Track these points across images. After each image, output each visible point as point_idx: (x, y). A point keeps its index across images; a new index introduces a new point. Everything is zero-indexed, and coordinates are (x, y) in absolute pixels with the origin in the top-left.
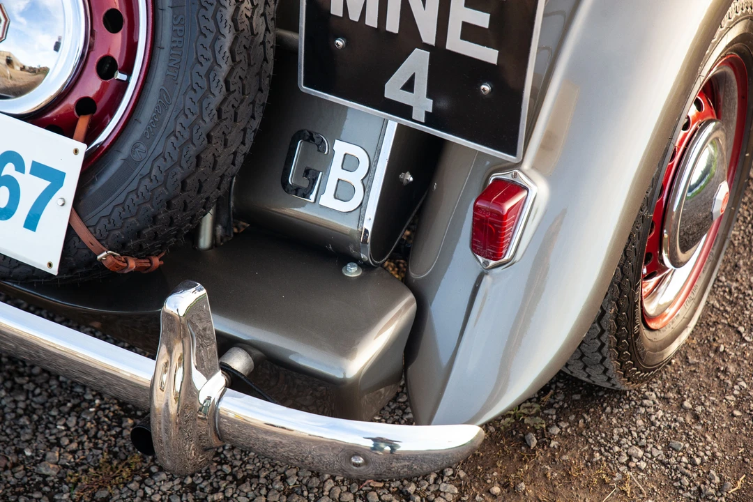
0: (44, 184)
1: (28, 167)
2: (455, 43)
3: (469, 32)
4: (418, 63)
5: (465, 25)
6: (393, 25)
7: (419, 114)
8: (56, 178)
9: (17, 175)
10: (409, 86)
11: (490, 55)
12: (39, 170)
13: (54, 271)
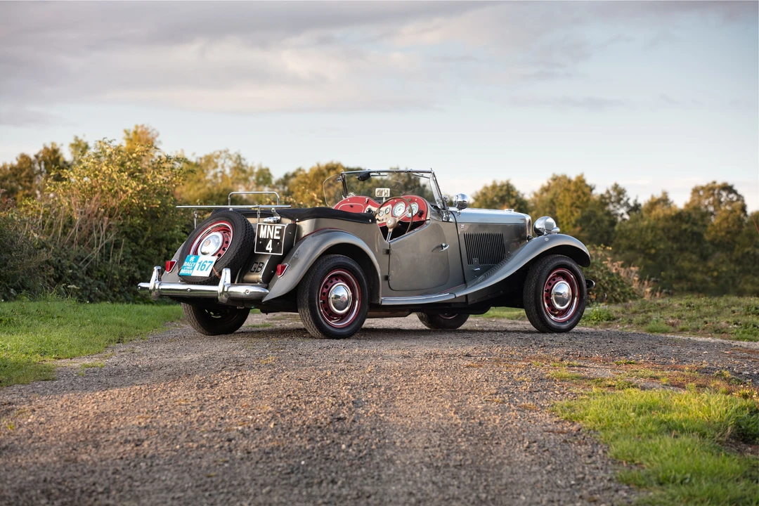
2: (275, 237)
5: (276, 234)
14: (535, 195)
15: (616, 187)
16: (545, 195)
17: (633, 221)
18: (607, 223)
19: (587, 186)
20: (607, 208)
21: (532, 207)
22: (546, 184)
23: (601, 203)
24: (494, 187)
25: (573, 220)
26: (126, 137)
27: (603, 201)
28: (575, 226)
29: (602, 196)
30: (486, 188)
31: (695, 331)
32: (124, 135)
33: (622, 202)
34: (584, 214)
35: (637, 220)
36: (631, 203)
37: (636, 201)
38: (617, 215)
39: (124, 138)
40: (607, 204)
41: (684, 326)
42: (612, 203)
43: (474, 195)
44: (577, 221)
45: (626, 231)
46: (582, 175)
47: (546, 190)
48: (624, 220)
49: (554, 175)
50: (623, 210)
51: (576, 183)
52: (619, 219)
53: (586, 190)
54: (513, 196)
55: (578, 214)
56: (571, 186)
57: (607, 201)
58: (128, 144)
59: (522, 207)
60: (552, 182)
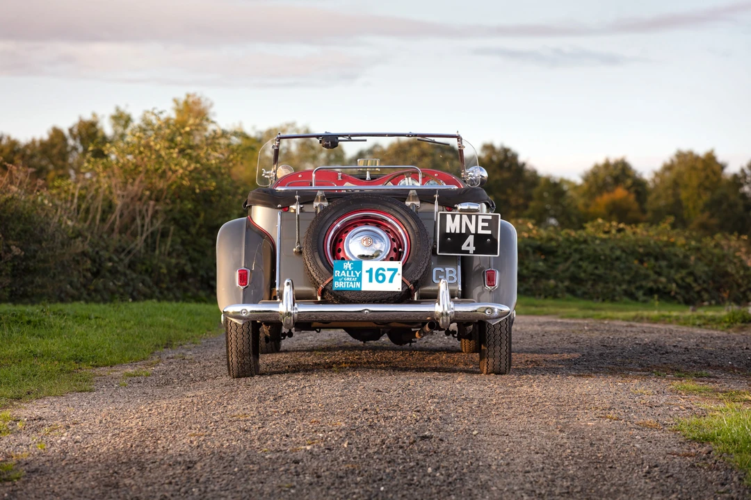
0: (392, 272)
1: (386, 270)
2: (480, 231)
3: (483, 228)
4: (471, 239)
5: (482, 227)
6: (463, 231)
7: (471, 252)
8: (395, 270)
9: (384, 272)
10: (468, 245)
11: (489, 232)
12: (389, 270)
13: (400, 290)
14: (656, 174)
16: (667, 174)
18: (741, 207)
19: (717, 163)
20: (741, 190)
21: (652, 189)
22: (668, 162)
23: (735, 183)
24: (607, 165)
25: (701, 203)
26: (176, 106)
27: (737, 181)
28: (703, 211)
29: (735, 176)
30: (597, 167)
32: (173, 105)
34: (715, 197)
39: (173, 109)
40: (741, 185)
42: (748, 183)
43: (583, 175)
44: (705, 205)
46: (712, 151)
47: (668, 168)
49: (678, 150)
51: (704, 161)
53: (718, 170)
54: (629, 176)
55: (706, 197)
56: (700, 165)
57: (742, 181)
58: (178, 115)
59: (640, 189)
60: (676, 160)
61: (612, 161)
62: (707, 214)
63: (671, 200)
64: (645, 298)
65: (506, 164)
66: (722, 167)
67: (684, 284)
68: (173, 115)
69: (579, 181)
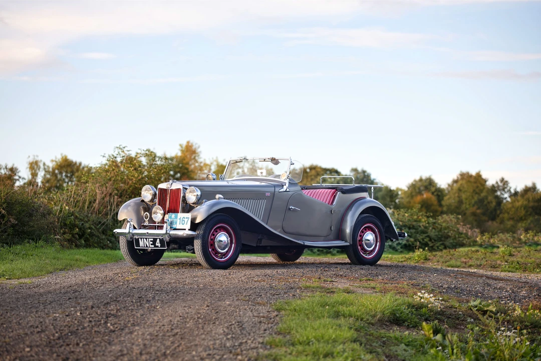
14: (449, 185)
15: (502, 180)
16: (455, 185)
17: (513, 202)
18: (494, 204)
19: (483, 179)
20: (496, 194)
21: (447, 194)
22: (456, 178)
23: (493, 190)
24: (421, 180)
25: (473, 201)
26: (181, 149)
27: (494, 189)
28: (474, 206)
29: (493, 186)
30: (415, 181)
31: (479, 266)
32: (179, 147)
33: (506, 190)
34: (480, 198)
35: (515, 201)
36: (513, 191)
37: (516, 189)
38: (503, 198)
39: (179, 149)
40: (496, 191)
41: (472, 264)
42: (500, 190)
43: (408, 186)
44: (476, 203)
45: (508, 209)
46: (480, 172)
47: (455, 182)
48: (507, 201)
49: (461, 172)
50: (506, 195)
51: (475, 178)
52: (505, 201)
53: (483, 183)
54: (433, 186)
55: (476, 198)
56: (472, 180)
57: (496, 189)
58: (182, 153)
59: (439, 194)
60: (460, 177)
61: (424, 178)
62: (476, 207)
63: (457, 199)
64: (401, 250)
65: (365, 179)
66: (485, 181)
67: (424, 242)
68: (180, 154)
69: (406, 189)
